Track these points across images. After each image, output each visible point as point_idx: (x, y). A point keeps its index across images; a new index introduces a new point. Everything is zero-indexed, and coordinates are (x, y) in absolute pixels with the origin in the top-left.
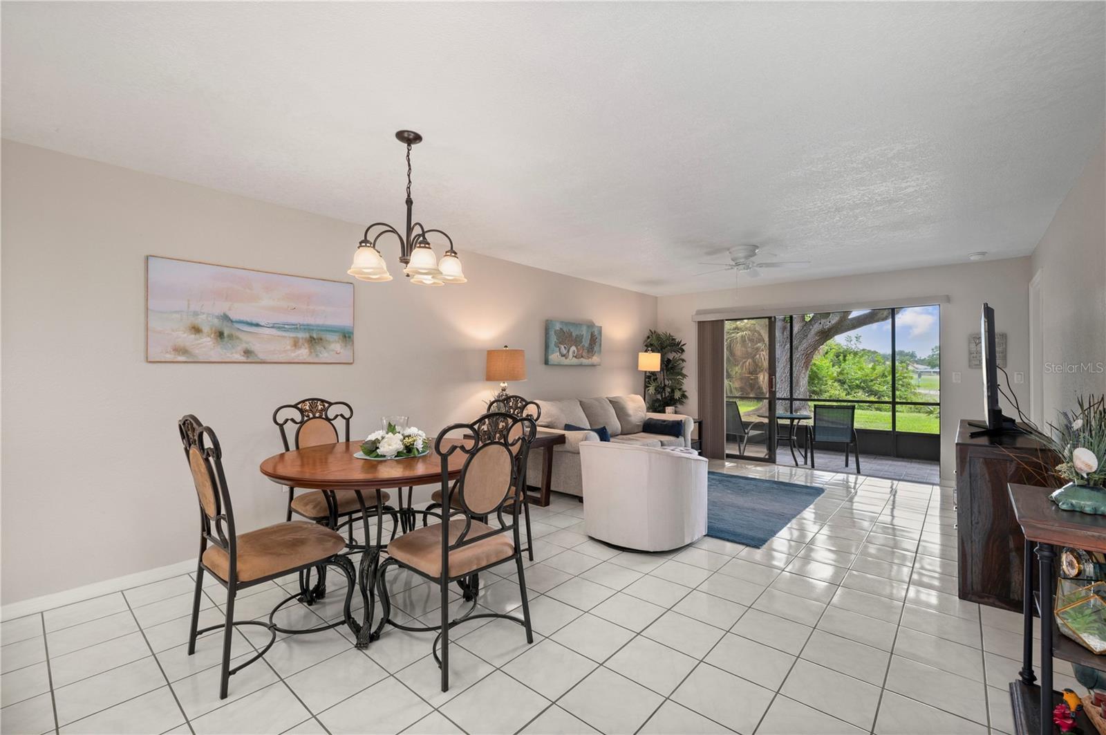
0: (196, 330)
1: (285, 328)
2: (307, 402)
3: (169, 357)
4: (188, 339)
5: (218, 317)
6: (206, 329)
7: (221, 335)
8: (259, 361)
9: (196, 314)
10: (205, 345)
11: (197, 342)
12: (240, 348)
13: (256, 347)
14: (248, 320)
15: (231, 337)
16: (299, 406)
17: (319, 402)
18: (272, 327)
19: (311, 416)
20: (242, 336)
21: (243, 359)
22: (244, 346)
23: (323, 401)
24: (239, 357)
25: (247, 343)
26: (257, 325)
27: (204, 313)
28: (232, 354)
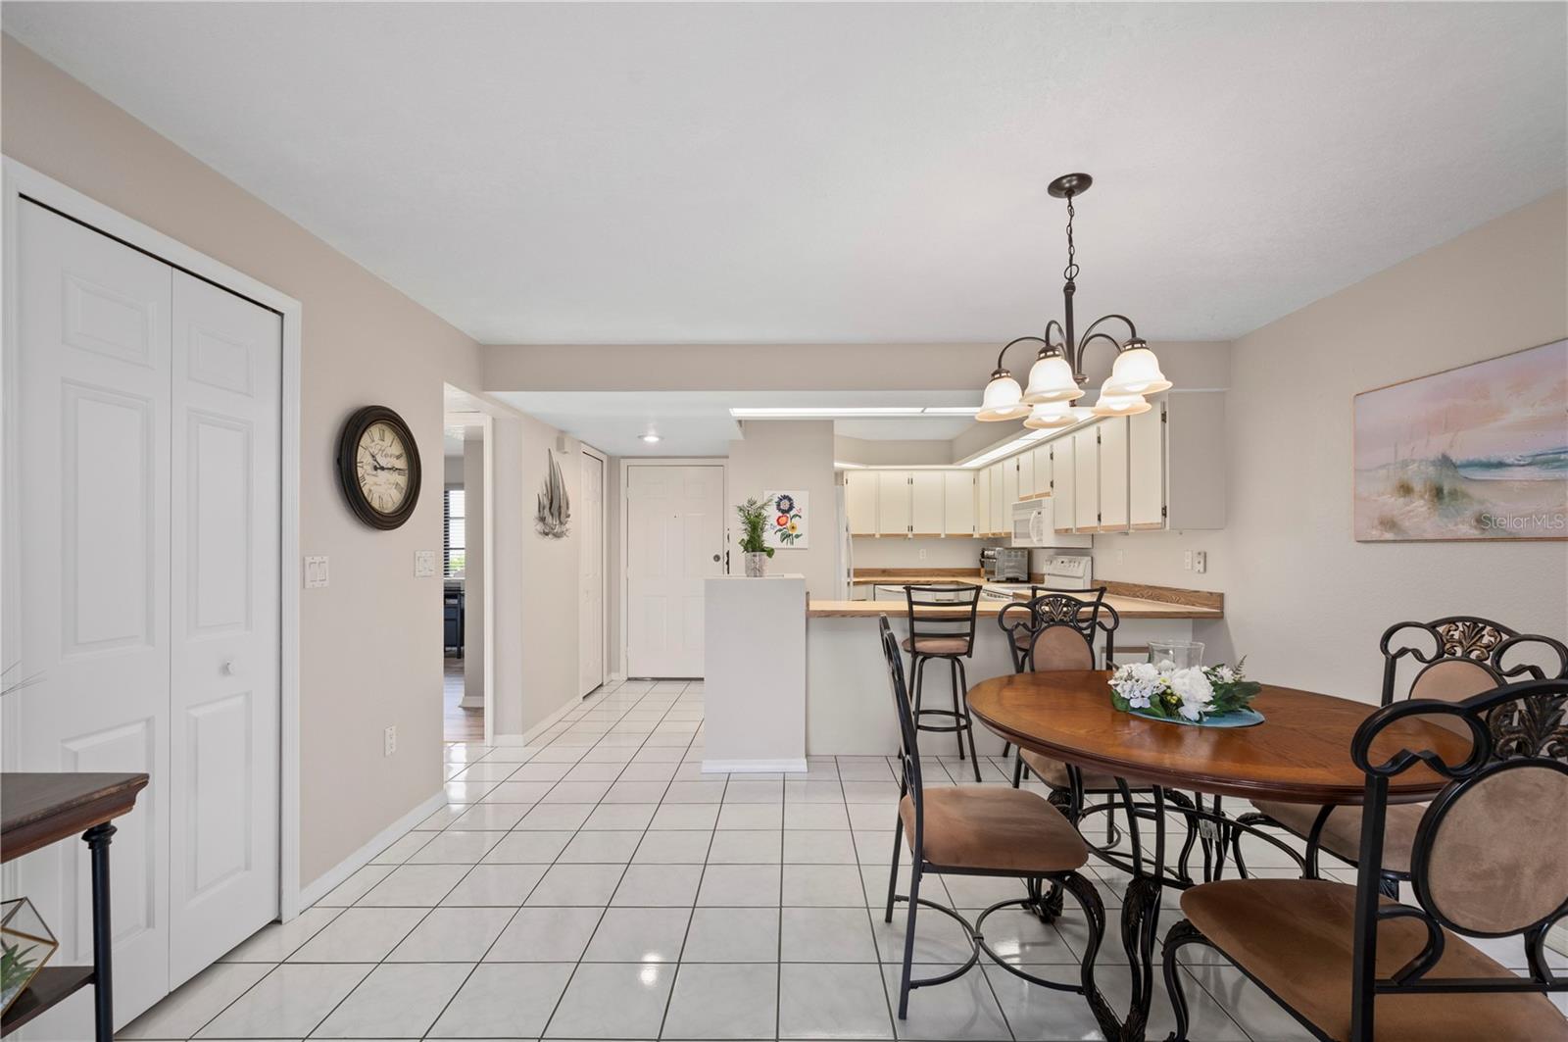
0: (1406, 490)
1: (1559, 460)
2: (1460, 624)
3: (1375, 534)
4: (1394, 504)
5: (1433, 463)
6: (1418, 486)
7: (1438, 493)
8: (1501, 535)
9: (1405, 464)
10: (1418, 511)
11: (1408, 508)
12: (1469, 513)
13: (1499, 507)
14: (1483, 458)
15: (1454, 494)
16: (1441, 629)
17: (1488, 628)
18: (1529, 464)
19: (1459, 652)
20: (1475, 491)
21: (1475, 533)
22: (1476, 507)
23: (1498, 629)
24: (1466, 529)
25: (1482, 502)
26: (1501, 465)
27: (1414, 461)
28: (1456, 525)
